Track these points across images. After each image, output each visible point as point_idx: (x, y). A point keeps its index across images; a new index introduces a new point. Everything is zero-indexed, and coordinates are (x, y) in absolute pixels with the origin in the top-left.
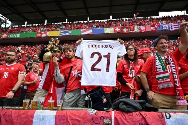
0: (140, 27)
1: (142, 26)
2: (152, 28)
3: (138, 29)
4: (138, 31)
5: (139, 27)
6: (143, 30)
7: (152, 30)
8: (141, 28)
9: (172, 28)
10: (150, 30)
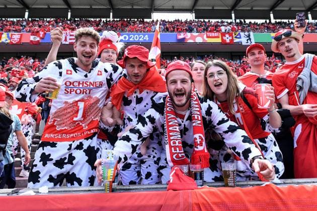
0: (12, 35)
1: (15, 33)
2: (32, 38)
3: (7, 39)
4: (7, 42)
5: (10, 35)
6: (16, 39)
7: (31, 41)
8: (14, 37)
9: (66, 40)
10: (29, 42)
